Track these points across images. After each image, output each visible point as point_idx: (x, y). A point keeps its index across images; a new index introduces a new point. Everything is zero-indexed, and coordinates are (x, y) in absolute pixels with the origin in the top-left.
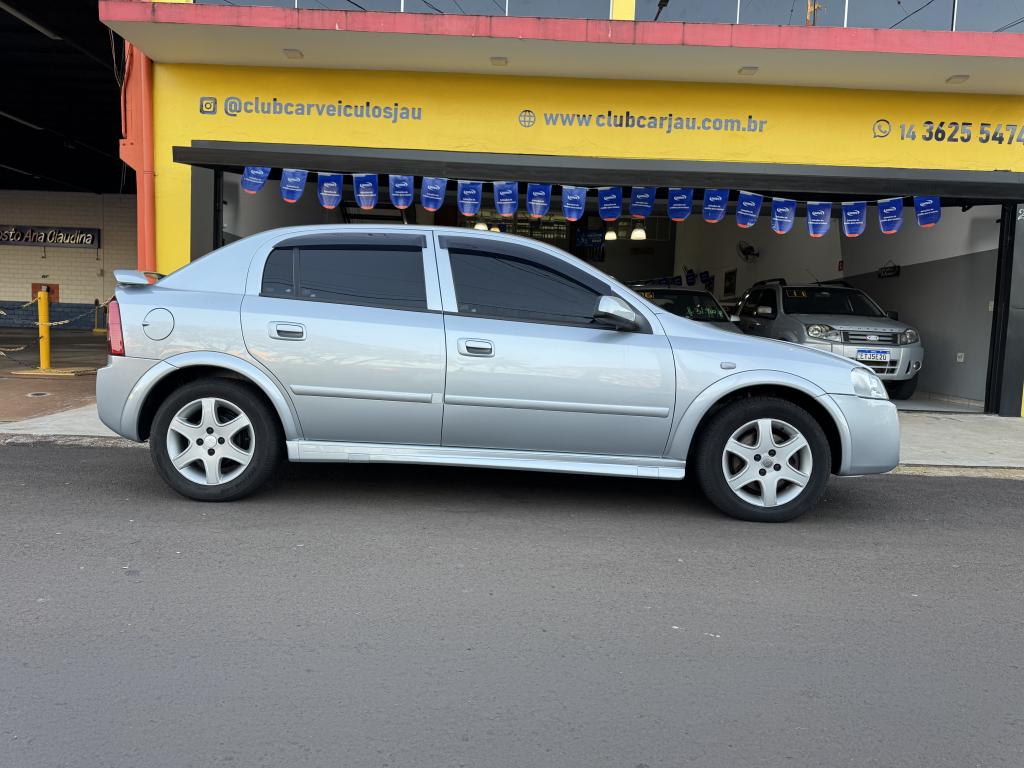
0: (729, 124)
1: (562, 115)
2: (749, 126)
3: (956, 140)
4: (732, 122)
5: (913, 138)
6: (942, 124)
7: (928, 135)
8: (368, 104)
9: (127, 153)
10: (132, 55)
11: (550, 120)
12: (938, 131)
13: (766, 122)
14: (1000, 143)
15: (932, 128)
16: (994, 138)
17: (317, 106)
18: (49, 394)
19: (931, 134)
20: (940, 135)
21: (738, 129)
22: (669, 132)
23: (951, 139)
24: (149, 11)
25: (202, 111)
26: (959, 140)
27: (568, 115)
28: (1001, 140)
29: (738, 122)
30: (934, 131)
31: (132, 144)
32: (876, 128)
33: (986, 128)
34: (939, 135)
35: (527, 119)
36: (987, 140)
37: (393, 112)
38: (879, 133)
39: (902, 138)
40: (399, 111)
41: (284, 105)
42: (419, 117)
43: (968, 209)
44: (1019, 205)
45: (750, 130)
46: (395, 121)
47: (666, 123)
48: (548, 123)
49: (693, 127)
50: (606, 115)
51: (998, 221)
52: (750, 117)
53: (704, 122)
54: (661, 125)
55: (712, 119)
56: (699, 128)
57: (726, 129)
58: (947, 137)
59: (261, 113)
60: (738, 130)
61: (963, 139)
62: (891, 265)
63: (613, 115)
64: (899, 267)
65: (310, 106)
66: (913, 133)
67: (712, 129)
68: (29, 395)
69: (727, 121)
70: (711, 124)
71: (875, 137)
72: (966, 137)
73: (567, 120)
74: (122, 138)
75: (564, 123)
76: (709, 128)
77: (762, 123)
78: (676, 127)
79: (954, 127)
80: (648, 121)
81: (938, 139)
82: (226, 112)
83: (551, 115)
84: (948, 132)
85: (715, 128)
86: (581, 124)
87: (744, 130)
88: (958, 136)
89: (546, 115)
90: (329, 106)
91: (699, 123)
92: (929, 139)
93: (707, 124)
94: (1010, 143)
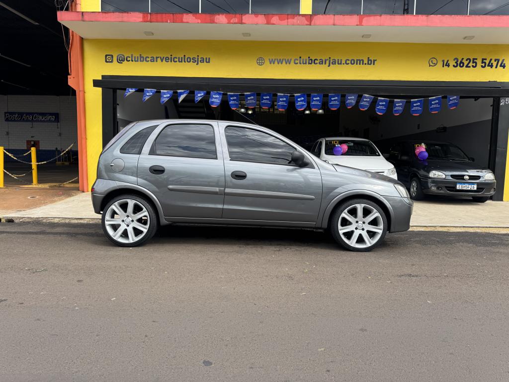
1: (277, 59)
2: (368, 62)
3: (470, 67)
4: (360, 60)
5: (449, 66)
6: (463, 59)
7: (455, 65)
9: (71, 82)
10: (73, 35)
11: (272, 62)
12: (461, 62)
13: (376, 60)
14: (491, 68)
15: (458, 61)
16: (488, 66)
18: (38, 197)
19: (457, 64)
21: (363, 64)
22: (329, 66)
23: (467, 66)
24: (81, 15)
27: (280, 59)
28: (492, 66)
29: (363, 61)
30: (459, 63)
31: (74, 78)
32: (430, 61)
33: (484, 61)
34: (461, 64)
35: (261, 61)
36: (485, 67)
38: (431, 64)
39: (443, 66)
43: (477, 100)
44: (501, 98)
45: (368, 64)
47: (328, 62)
48: (271, 63)
49: (341, 64)
50: (298, 58)
51: (491, 106)
52: (369, 58)
53: (346, 61)
54: (325, 63)
55: (350, 59)
56: (344, 64)
57: (357, 64)
58: (465, 65)
62: (442, 126)
63: (302, 58)
64: (446, 127)
66: (449, 64)
67: (350, 64)
68: (29, 198)
69: (357, 60)
70: (349, 62)
71: (430, 66)
72: (474, 65)
73: (280, 62)
74: (69, 75)
75: (278, 63)
76: (348, 64)
77: (374, 61)
78: (332, 64)
79: (468, 61)
80: (319, 61)
81: (461, 67)
83: (272, 59)
84: (466, 63)
85: (352, 64)
86: (287, 63)
87: (366, 64)
88: (471, 64)
89: (269, 59)
91: (344, 62)
92: (457, 66)
93: (348, 62)
94: (496, 67)
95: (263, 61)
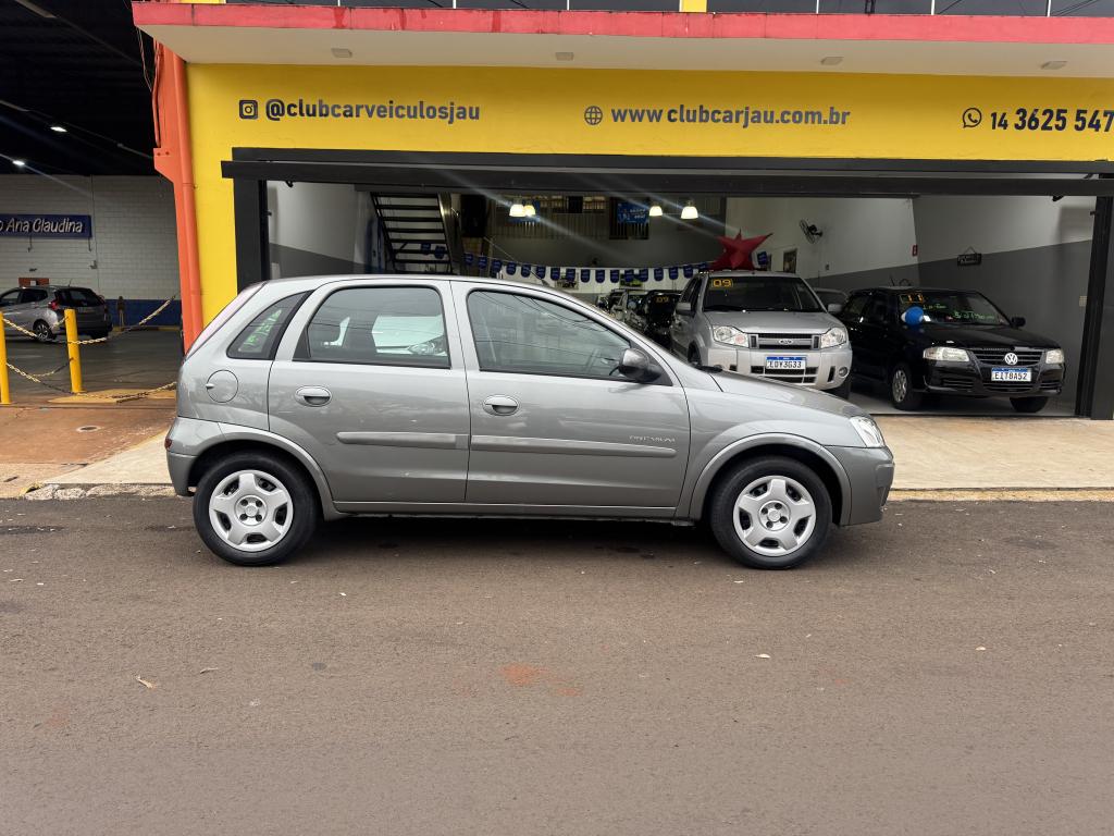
0: (810, 116)
1: (630, 111)
2: (832, 117)
3: (1050, 128)
4: (813, 114)
5: (1005, 126)
6: (1036, 110)
7: (1020, 124)
8: (421, 103)
9: (162, 163)
10: (162, 55)
11: (618, 116)
12: (1033, 118)
13: (848, 113)
14: (1097, 130)
15: (1024, 116)
16: (1091, 125)
17: (367, 107)
18: (98, 428)
19: (1024, 122)
20: (1033, 124)
22: (745, 126)
23: (1045, 127)
24: (188, 14)
25: (242, 116)
26: (1054, 128)
27: (637, 111)
28: (1097, 127)
29: (819, 114)
30: (1027, 119)
31: (167, 154)
32: (966, 115)
33: (1082, 115)
34: (1033, 122)
35: (593, 116)
36: (1082, 128)
37: (448, 111)
38: (968, 122)
39: (994, 127)
40: (456, 111)
41: (330, 106)
42: (477, 117)
43: (1059, 198)
45: (831, 121)
46: (450, 122)
47: (742, 117)
48: (616, 120)
49: (771, 121)
50: (678, 110)
51: (1092, 214)
52: (832, 108)
53: (782, 115)
54: (737, 121)
55: (792, 112)
56: (777, 122)
57: (806, 122)
58: (1041, 124)
59: (306, 116)
60: (819, 122)
61: (1057, 127)
62: (971, 252)
63: (685, 109)
64: (980, 255)
65: (358, 108)
66: (1006, 121)
67: (791, 122)
69: (807, 113)
70: (790, 117)
71: (965, 126)
72: (1061, 125)
73: (637, 116)
74: (156, 147)
75: (633, 120)
76: (788, 121)
77: (845, 114)
78: (753, 121)
79: (1048, 115)
80: (723, 115)
81: (1031, 127)
82: (269, 117)
83: (619, 111)
84: (1042, 119)
85: (795, 121)
86: (651, 120)
87: (825, 122)
88: (1053, 123)
89: (613, 111)
90: (379, 107)
91: (777, 116)
92: (1022, 127)
93: (786, 117)
94: (1107, 130)
95: (599, 116)
